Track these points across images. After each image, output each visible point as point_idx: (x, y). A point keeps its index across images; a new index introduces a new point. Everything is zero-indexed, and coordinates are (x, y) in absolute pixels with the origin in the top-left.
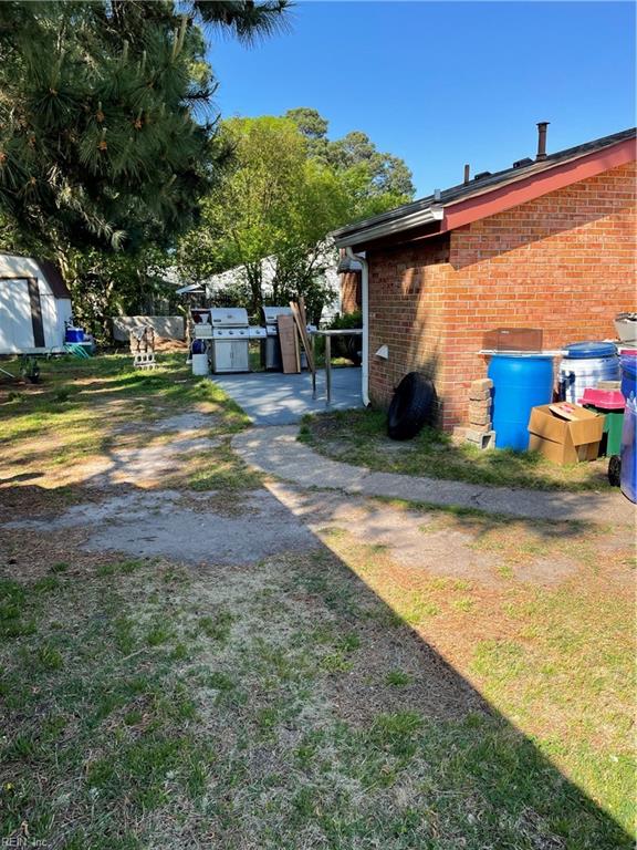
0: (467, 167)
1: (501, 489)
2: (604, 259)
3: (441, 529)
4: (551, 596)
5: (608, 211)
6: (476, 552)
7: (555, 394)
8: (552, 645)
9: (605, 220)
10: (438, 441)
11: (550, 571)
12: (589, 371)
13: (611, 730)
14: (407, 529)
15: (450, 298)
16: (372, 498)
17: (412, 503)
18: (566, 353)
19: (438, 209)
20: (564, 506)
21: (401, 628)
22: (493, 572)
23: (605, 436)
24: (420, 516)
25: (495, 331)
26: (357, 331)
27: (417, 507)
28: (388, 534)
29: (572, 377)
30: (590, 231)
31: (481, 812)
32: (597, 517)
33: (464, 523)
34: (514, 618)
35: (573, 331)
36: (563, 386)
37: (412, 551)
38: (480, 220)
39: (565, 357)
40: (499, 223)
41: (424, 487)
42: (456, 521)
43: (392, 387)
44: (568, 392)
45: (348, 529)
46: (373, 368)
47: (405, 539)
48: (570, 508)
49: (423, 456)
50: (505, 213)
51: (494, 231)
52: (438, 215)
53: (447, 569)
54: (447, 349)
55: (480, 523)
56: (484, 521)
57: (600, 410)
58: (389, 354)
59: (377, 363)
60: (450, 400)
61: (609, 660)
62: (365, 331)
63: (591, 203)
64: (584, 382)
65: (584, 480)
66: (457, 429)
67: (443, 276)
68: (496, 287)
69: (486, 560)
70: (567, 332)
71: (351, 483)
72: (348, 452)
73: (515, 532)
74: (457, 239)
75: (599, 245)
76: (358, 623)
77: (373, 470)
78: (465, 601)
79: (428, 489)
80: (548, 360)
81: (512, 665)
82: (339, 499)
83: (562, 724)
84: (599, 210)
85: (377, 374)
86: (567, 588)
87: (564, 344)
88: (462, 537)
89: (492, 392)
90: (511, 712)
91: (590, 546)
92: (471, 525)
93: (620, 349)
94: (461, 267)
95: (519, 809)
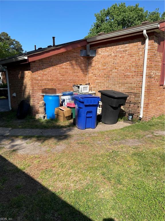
0: (35, 46)
1: (48, 129)
2: (69, 72)
3: (32, 142)
4: (60, 155)
5: (69, 60)
6: (42, 147)
7: (60, 104)
8: (60, 167)
9: (68, 62)
10: (31, 118)
11: (60, 148)
12: (68, 99)
13: (72, 185)
14: (23, 144)
15: (32, 80)
16: (12, 137)
17: (24, 136)
18: (62, 94)
19: (26, 56)
20: (64, 132)
21: (19, 172)
22: (46, 152)
23: (72, 114)
24: (26, 140)
25: (44, 89)
26: (6, 89)
27: (25, 138)
28: (17, 146)
29: (64, 100)
30: (65, 65)
31: (41, 216)
32: (71, 133)
33: (38, 140)
34: (50, 162)
35: (64, 89)
36: (62, 102)
37: (23, 150)
38: (38, 60)
39: (62, 95)
40: (43, 61)
41: (28, 131)
42: (36, 139)
43: (18, 105)
44: (63, 104)
45: (4, 146)
46: (12, 99)
47: (21, 147)
48: (65, 132)
49: (28, 123)
50: (45, 59)
51: (42, 63)
52: (26, 58)
53: (34, 153)
54: (32, 94)
55: (43, 139)
56: (44, 138)
57: (71, 108)
58: (16, 95)
59: (13, 98)
60: (34, 107)
61: (72, 168)
62: (8, 89)
63: (65, 58)
64: (67, 101)
65: (68, 125)
66: (37, 115)
67: (29, 74)
68: (44, 78)
69: (44, 149)
70: (62, 89)
71: (6, 133)
72: (5, 124)
73: (51, 140)
74: (32, 64)
75: (67, 68)
76: (7, 173)
77: (13, 128)
78: (38, 161)
79: (29, 132)
80: (58, 96)
81: (50, 175)
82: (2, 138)
83: (62, 186)
84: (67, 60)
85: (13, 101)
86: (63, 152)
87: (62, 92)
88: (38, 144)
89: (45, 105)
90: (49, 187)
91: (69, 141)
92: (40, 140)
93: (74, 93)
94: (34, 72)
95: (50, 212)
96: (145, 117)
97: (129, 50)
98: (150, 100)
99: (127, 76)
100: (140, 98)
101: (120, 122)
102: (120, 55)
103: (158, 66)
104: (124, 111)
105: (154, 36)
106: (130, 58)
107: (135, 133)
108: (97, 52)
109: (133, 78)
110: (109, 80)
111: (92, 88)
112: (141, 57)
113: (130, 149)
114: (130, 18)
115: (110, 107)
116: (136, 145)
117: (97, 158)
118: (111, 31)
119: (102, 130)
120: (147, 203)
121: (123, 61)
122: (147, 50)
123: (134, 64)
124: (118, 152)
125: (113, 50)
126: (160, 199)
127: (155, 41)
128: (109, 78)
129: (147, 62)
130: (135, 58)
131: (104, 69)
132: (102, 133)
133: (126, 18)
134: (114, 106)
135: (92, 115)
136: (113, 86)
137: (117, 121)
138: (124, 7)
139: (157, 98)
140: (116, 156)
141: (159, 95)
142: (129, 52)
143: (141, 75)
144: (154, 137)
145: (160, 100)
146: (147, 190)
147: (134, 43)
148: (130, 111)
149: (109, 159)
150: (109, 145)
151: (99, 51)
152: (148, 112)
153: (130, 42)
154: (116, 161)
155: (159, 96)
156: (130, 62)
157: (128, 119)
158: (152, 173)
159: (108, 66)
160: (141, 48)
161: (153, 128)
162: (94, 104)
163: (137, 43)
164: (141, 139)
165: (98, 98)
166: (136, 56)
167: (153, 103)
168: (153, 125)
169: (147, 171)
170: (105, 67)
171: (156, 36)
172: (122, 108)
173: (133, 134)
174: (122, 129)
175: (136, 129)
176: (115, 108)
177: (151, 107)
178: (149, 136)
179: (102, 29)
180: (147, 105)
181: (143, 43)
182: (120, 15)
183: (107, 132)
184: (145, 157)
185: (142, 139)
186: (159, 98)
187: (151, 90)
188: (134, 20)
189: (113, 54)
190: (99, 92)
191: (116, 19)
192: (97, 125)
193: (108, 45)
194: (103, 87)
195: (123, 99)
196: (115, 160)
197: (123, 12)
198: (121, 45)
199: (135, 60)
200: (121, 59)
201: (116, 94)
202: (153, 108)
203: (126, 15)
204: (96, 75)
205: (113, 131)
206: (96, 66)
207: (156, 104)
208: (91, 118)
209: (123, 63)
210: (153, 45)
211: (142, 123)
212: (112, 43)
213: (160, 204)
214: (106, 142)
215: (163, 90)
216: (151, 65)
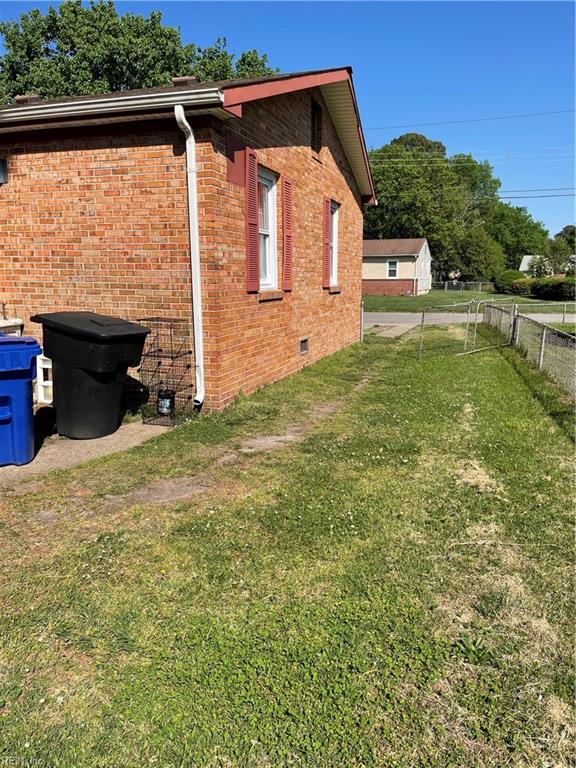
96: (214, 399)
97: (133, 168)
98: (223, 340)
99: (139, 260)
100: (191, 336)
101: (132, 426)
102: (105, 186)
103: (236, 229)
104: (141, 385)
105: (212, 132)
106: (142, 198)
107: (181, 456)
108: (9, 166)
109: (159, 268)
110: (71, 274)
111: (6, 307)
112: (178, 197)
113: (165, 514)
114: (136, 60)
115: (85, 375)
116: (186, 495)
117: (39, 575)
118: (68, 94)
119: (59, 465)
120: (220, 689)
121: (118, 207)
122: (194, 175)
123: (156, 219)
124: (120, 534)
125: (74, 165)
126: (260, 662)
127: (217, 148)
128: (71, 266)
129: (199, 215)
130: (160, 201)
131: (49, 234)
132: (61, 476)
133: (120, 55)
134: (100, 370)
135: (10, 414)
136: (90, 299)
137: (119, 425)
138: (111, 16)
139: (243, 335)
140: (114, 552)
141: (248, 323)
142: (134, 178)
143: (185, 260)
144: (241, 459)
145: (252, 338)
146: (221, 642)
147: (151, 147)
148: (161, 383)
149: (86, 570)
150: (88, 517)
151: (19, 164)
152: (219, 379)
153: (133, 140)
154: (113, 569)
155: (250, 327)
156: (142, 213)
157: (158, 410)
158: (235, 583)
159: (61, 221)
160: (174, 167)
161: (238, 430)
162: (14, 369)
163: (158, 147)
164: (202, 474)
165: (28, 344)
166: (161, 192)
167: (233, 350)
168: (239, 422)
169: (221, 579)
170: (53, 227)
171: (218, 132)
172: (132, 372)
173: (175, 461)
174: (137, 449)
175: (186, 444)
176: (103, 378)
177: (227, 363)
178: (226, 458)
179: (31, 83)
180: (214, 358)
181: (180, 150)
182: (97, 40)
183: (80, 467)
184: (214, 532)
185: (205, 475)
186: (249, 333)
187: (220, 308)
188: (149, 66)
189: (76, 180)
190: (35, 319)
191: (84, 55)
192: (38, 447)
193: (53, 142)
194: (51, 302)
195: (129, 343)
196: (111, 565)
197: (109, 32)
198: (102, 151)
199: (160, 206)
200: (110, 199)
201: (102, 325)
202: (234, 368)
203: (119, 44)
204: (18, 256)
205: (105, 459)
206: (13, 221)
207: (243, 353)
208: (9, 425)
209: (117, 212)
210: (209, 159)
211: (206, 419)
212: (70, 138)
213: (260, 677)
214: (74, 508)
215: (259, 309)
216: (211, 224)
